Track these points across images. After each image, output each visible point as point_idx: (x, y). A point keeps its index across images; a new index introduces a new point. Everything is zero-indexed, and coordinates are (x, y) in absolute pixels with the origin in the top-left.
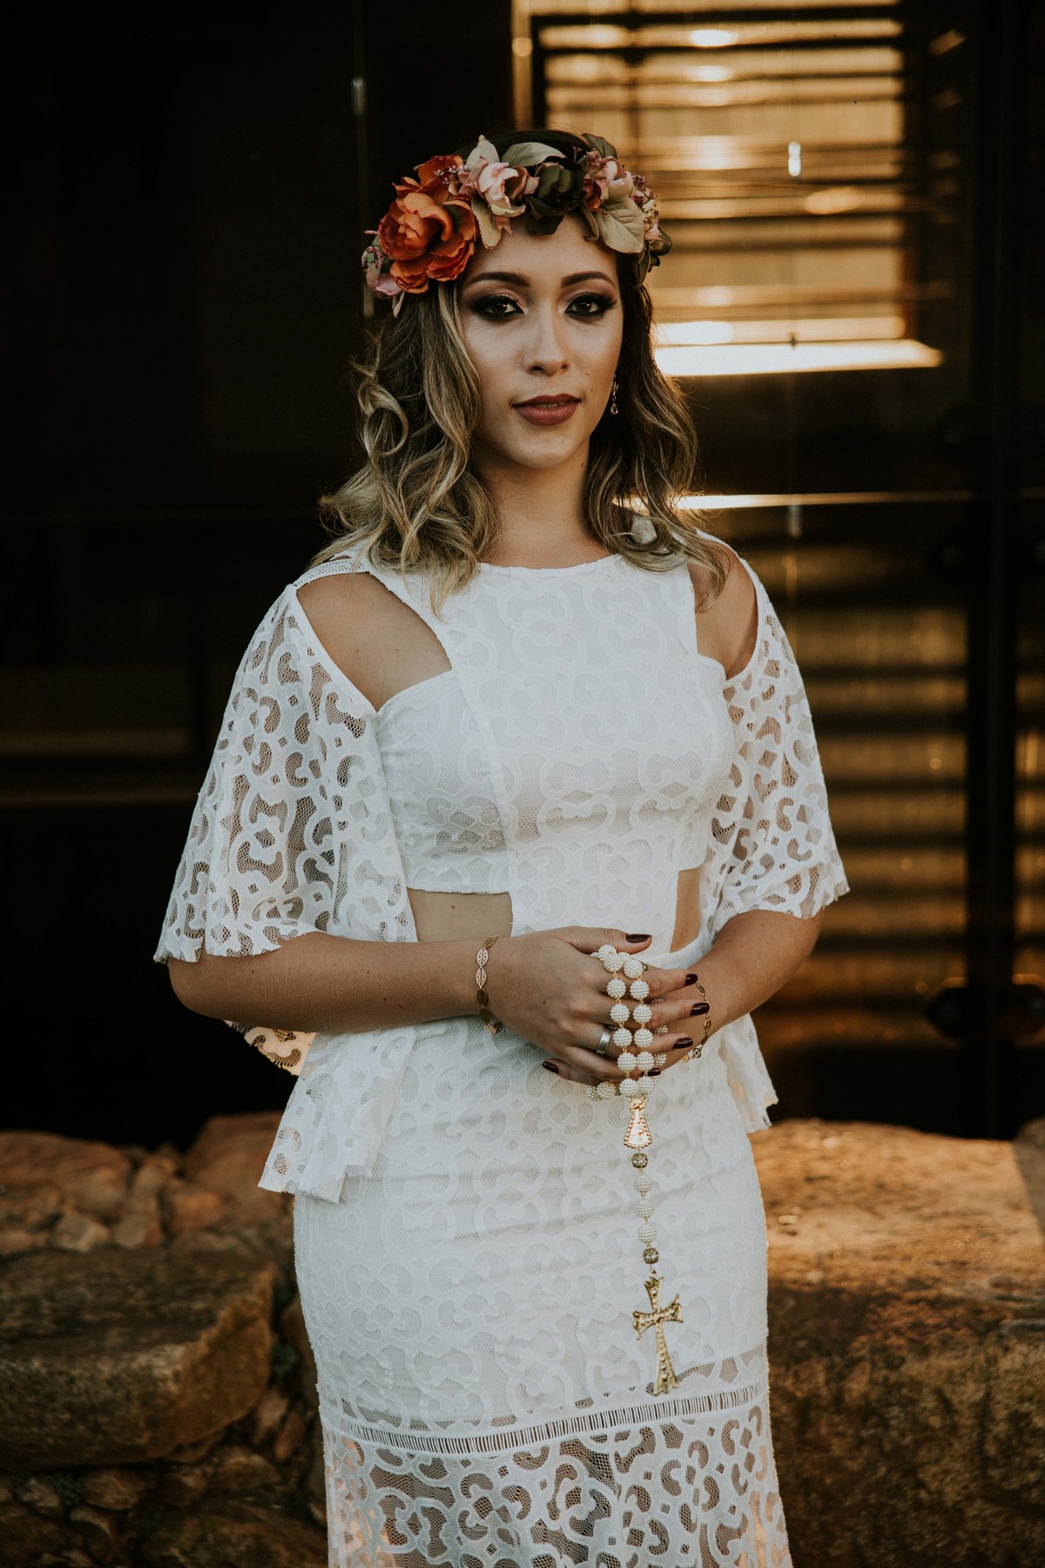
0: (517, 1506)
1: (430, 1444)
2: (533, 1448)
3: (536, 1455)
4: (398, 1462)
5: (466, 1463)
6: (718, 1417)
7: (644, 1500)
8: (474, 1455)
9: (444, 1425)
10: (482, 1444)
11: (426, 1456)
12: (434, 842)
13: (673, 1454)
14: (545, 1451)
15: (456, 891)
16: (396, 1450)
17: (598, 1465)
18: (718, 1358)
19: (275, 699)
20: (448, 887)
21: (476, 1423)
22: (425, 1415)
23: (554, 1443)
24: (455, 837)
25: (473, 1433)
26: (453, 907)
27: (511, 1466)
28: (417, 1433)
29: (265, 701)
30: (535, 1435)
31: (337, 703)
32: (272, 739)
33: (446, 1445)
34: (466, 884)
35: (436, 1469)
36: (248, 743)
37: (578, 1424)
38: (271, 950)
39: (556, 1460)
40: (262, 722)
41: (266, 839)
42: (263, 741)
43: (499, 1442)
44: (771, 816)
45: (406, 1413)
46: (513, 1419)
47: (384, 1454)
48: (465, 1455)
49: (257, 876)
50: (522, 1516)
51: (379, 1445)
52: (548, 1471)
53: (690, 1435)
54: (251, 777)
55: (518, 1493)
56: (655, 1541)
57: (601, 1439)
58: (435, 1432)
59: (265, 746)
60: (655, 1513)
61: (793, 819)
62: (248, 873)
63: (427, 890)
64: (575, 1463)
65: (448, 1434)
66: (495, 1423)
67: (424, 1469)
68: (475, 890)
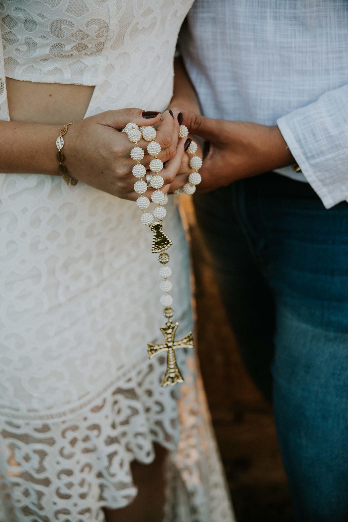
0: (95, 432)
1: (41, 418)
2: (98, 402)
3: (100, 404)
4: (18, 427)
5: (64, 422)
7: (150, 393)
9: (50, 408)
10: (73, 411)
11: (39, 423)
13: (163, 368)
16: (16, 422)
17: (131, 393)
21: (69, 402)
22: (35, 405)
23: (108, 394)
28: (32, 414)
30: (99, 395)
33: (52, 417)
34: (67, 78)
35: (46, 428)
37: (118, 379)
43: (81, 407)
45: (23, 406)
46: (88, 393)
47: (10, 424)
48: (64, 418)
50: (98, 436)
55: (96, 427)
57: (130, 380)
58: (43, 413)
60: (156, 397)
64: (120, 397)
65: (53, 412)
66: (80, 398)
67: (36, 430)
68: (73, 82)
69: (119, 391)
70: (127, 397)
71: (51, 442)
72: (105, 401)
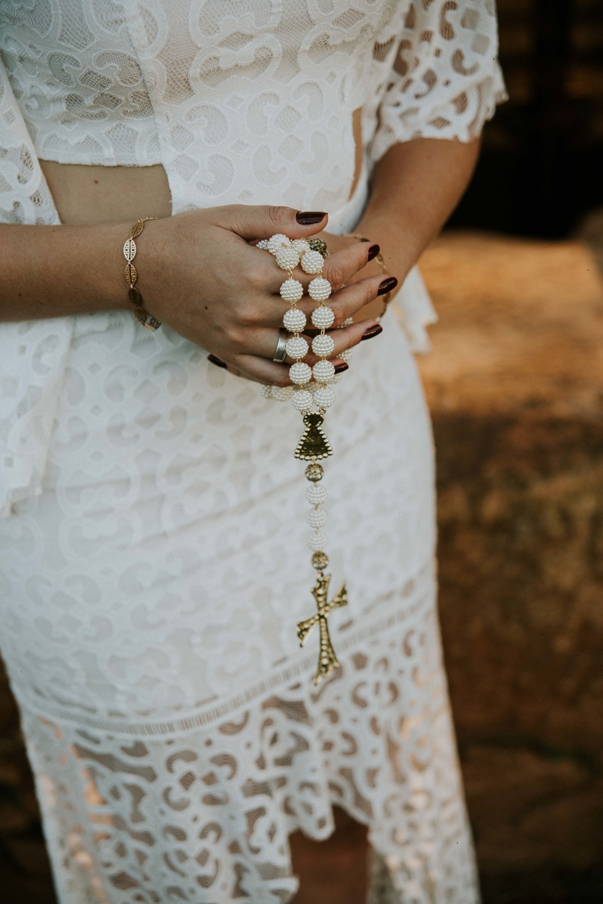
0: (226, 770)
1: (131, 729)
2: (235, 716)
3: (238, 720)
4: (97, 741)
5: (170, 743)
6: (397, 631)
7: (333, 716)
8: (178, 734)
9: (145, 714)
10: (186, 724)
11: (129, 739)
12: (63, 107)
13: (361, 675)
15: (97, 162)
17: (296, 710)
18: (400, 582)
20: (86, 158)
21: (178, 708)
22: (121, 705)
23: (254, 705)
24: (89, 101)
25: (176, 717)
26: (96, 182)
27: (216, 736)
28: (116, 721)
30: (236, 704)
33: (149, 729)
34: (109, 155)
35: (139, 750)
37: (275, 681)
39: (257, 718)
43: (201, 720)
44: (434, 25)
45: (101, 705)
46: (215, 697)
47: (84, 734)
48: (169, 736)
50: (230, 778)
51: (75, 725)
52: (252, 731)
53: (374, 654)
55: (227, 760)
56: (345, 746)
57: (297, 686)
58: (134, 720)
60: (345, 724)
61: (456, 27)
63: (61, 161)
64: (276, 714)
65: (151, 720)
66: (198, 704)
67: (125, 750)
68: (119, 164)
69: (279, 703)
70: (290, 717)
71: (150, 775)
72: (247, 716)
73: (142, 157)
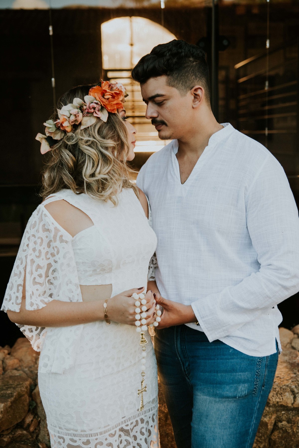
1: (86, 436)
2: (113, 432)
3: (113, 433)
4: (75, 441)
5: (96, 439)
6: (151, 413)
7: (136, 438)
8: (99, 436)
9: (91, 430)
10: (101, 433)
11: (85, 439)
12: (91, 272)
13: (142, 425)
14: (115, 432)
15: (96, 285)
16: (75, 438)
17: (127, 432)
18: (152, 399)
19: (42, 237)
20: (94, 284)
21: (100, 428)
22: (85, 428)
23: (117, 429)
24: (98, 270)
25: (99, 431)
26: (95, 289)
27: (108, 437)
28: (83, 433)
29: (39, 238)
30: (113, 428)
31: (63, 237)
32: (41, 248)
33: (91, 435)
34: (100, 282)
35: (88, 442)
36: (34, 250)
37: (122, 423)
38: (44, 306)
39: (118, 434)
40: (39, 244)
41: (40, 276)
42: (39, 249)
43: (105, 432)
45: (79, 428)
46: (109, 425)
47: (72, 440)
48: (97, 437)
49: (38, 286)
51: (70, 437)
52: (116, 437)
53: (146, 419)
54: (35, 259)
55: (110, 444)
57: (127, 425)
58: (88, 432)
59: (40, 250)
60: (138, 441)
62: (36, 286)
63: (87, 285)
64: (122, 433)
65: (92, 432)
66: (105, 427)
67: (83, 443)
68: (102, 284)
69: (122, 430)
70: (125, 435)
73: (108, 282)
